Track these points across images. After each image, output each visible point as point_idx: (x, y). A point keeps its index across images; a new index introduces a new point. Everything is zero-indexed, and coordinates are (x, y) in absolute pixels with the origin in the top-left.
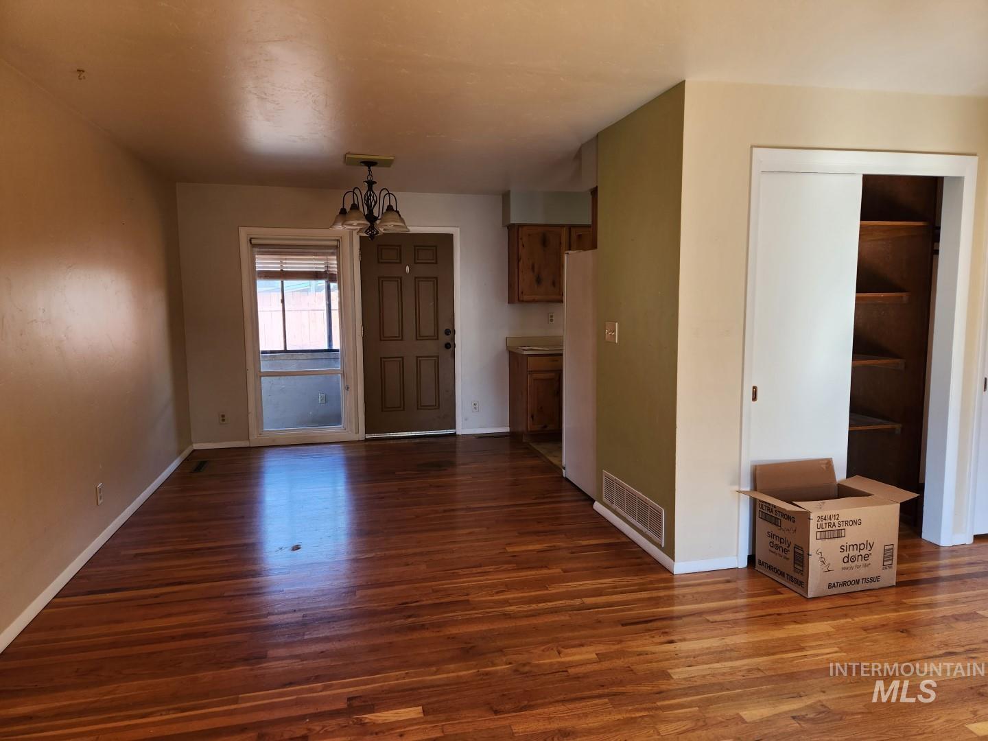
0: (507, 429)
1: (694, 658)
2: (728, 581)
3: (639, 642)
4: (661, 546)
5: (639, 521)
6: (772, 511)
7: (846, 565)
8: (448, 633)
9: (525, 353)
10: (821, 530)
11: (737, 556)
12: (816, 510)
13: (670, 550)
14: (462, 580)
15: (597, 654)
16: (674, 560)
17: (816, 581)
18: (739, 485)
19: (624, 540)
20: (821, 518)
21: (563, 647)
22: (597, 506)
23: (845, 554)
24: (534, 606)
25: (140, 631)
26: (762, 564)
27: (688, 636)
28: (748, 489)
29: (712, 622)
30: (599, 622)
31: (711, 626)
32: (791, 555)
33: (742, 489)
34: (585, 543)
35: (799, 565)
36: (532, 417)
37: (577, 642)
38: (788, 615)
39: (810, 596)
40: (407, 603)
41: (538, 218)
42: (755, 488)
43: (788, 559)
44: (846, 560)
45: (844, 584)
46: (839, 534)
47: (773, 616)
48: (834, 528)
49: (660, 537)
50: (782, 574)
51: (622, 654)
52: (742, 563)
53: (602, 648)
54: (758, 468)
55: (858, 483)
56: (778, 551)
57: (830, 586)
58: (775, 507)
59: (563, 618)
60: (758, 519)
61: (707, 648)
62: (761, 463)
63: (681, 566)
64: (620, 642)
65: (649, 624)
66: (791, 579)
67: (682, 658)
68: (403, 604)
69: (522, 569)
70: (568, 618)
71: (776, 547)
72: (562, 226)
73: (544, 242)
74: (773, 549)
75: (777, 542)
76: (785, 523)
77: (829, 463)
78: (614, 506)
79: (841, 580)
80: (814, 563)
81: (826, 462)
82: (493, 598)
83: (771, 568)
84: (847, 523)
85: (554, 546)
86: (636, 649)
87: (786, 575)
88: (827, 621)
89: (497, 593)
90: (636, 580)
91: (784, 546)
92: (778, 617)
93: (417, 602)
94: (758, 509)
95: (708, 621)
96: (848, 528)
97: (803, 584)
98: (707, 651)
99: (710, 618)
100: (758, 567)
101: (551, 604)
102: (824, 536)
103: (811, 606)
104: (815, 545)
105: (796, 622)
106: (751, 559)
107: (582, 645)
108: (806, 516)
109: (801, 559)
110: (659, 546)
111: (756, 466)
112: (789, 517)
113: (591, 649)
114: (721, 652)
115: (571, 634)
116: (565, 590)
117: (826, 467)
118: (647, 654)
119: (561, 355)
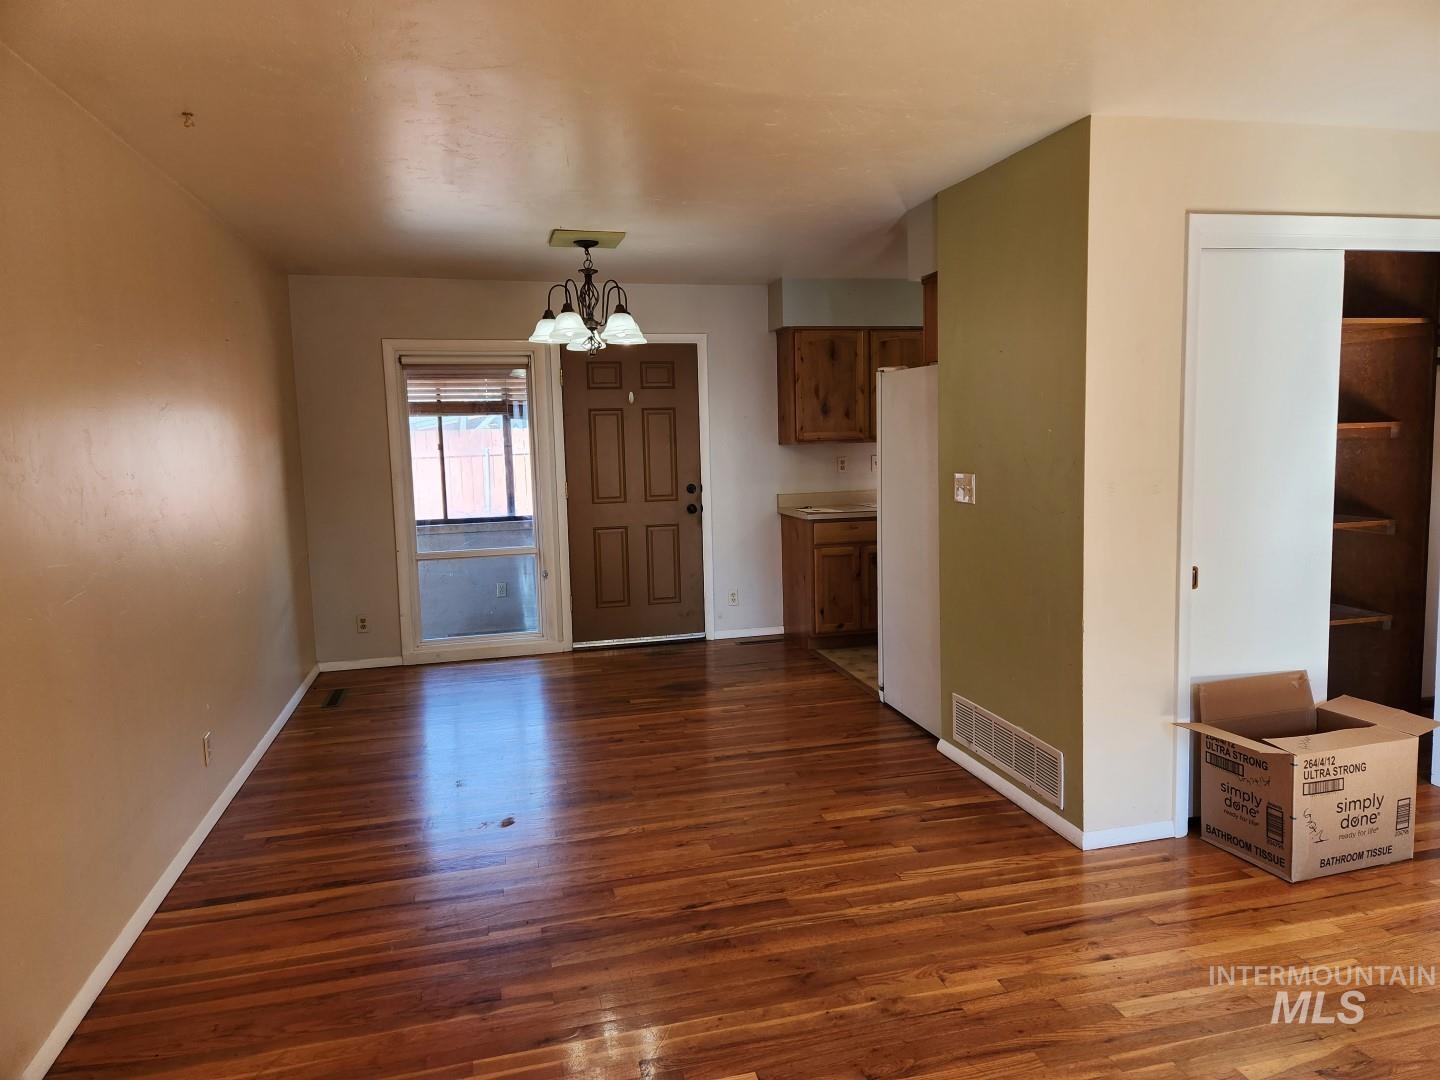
0: (780, 630)
1: (1148, 982)
2: (1166, 859)
3: (1058, 959)
4: (1059, 808)
5: (1018, 769)
6: (1228, 753)
7: (1344, 832)
8: (768, 953)
9: (810, 517)
10: (1310, 780)
11: (1173, 819)
12: (1304, 751)
13: (1075, 815)
14: (768, 867)
15: (999, 981)
16: (1082, 830)
17: (1304, 858)
18: (1175, 713)
19: (993, 797)
20: (1310, 763)
21: (945, 971)
22: (943, 746)
23: (1344, 815)
24: (887, 905)
25: (299, 962)
26: (1212, 831)
27: (1132, 948)
28: (1187, 720)
29: (1159, 925)
30: (989, 928)
31: (1160, 930)
32: (1261, 818)
33: (1179, 721)
34: (938, 804)
35: (1272, 832)
36: (822, 612)
37: (964, 963)
38: (1268, 911)
39: (1294, 879)
40: (694, 906)
41: (823, 317)
42: (1197, 717)
43: (1257, 824)
44: (1345, 824)
45: (1343, 859)
46: (1334, 787)
47: (1246, 913)
48: (1328, 778)
49: (1054, 791)
50: (1248, 847)
51: (1035, 979)
52: (1180, 830)
53: (1006, 971)
54: (1202, 688)
55: (1346, 706)
56: (1238, 813)
57: (1324, 863)
58: (1233, 745)
59: (932, 924)
60: (1205, 767)
61: (1163, 967)
62: (1205, 681)
63: (1094, 837)
64: (1029, 960)
65: (1067, 931)
66: (1264, 855)
67: (1129, 983)
68: (688, 907)
69: (855, 847)
70: (941, 924)
71: (1236, 806)
72: (857, 329)
73: (833, 354)
74: (1232, 810)
75: (1236, 799)
76: (1251, 771)
77: (1302, 677)
78: (974, 748)
79: (1337, 855)
80: (1300, 831)
81: (1298, 676)
82: (823, 895)
83: (1228, 838)
84: (1346, 769)
85: (894, 811)
86: (1056, 972)
87: (1254, 849)
88: (1328, 918)
89: (827, 886)
90: (1029, 861)
91: (1250, 805)
92: (1255, 914)
93: (709, 903)
94: (1204, 749)
95: (1153, 923)
96: (1348, 777)
97: (1285, 862)
98: (1164, 972)
99: (1155, 918)
100: (1205, 836)
101: (910, 902)
102: (1315, 789)
103: (1296, 895)
104: (1301, 803)
105: (1284, 921)
106: (1194, 823)
107: (973, 967)
108: (1288, 760)
109: (1279, 824)
110: (1055, 808)
111: (1199, 685)
112: (1260, 762)
113: (988, 972)
114: (1185, 972)
115: (952, 950)
116: (926, 879)
117: (1300, 685)
118: (1075, 978)
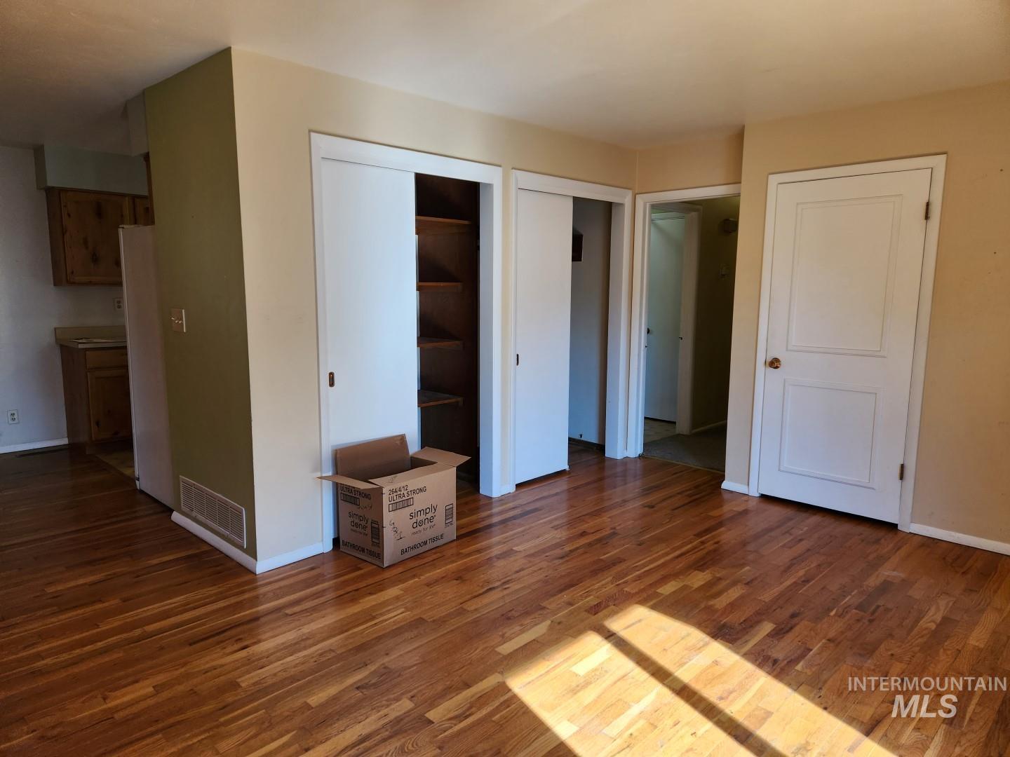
0: (65, 441)
1: (267, 657)
2: (312, 569)
3: (208, 658)
4: (243, 547)
5: (221, 524)
6: (352, 492)
7: (415, 530)
9: (80, 346)
10: (392, 502)
11: (322, 541)
12: (388, 484)
13: (252, 551)
15: (153, 687)
16: (256, 560)
17: (391, 547)
18: (321, 471)
19: (205, 548)
20: (393, 491)
21: (110, 692)
22: (176, 517)
23: (414, 520)
24: (78, 651)
26: (345, 544)
27: (263, 637)
28: (330, 474)
29: (291, 615)
30: (162, 648)
31: (290, 619)
32: (369, 531)
33: (324, 475)
34: (155, 562)
35: (375, 538)
36: (98, 424)
37: (130, 679)
38: (365, 589)
39: (385, 565)
42: (336, 472)
43: (366, 535)
44: (415, 525)
45: (415, 547)
46: (407, 503)
47: (351, 593)
48: (404, 498)
49: (242, 538)
50: (363, 550)
51: (188, 676)
52: (328, 547)
53: (160, 678)
54: (339, 452)
55: (431, 454)
56: (358, 529)
57: (403, 552)
58: (354, 488)
59: (116, 656)
60: (340, 502)
61: (283, 644)
62: (340, 447)
63: (264, 564)
64: (185, 664)
65: (222, 635)
66: (371, 553)
67: (254, 661)
69: (67, 609)
70: (121, 655)
71: (357, 525)
72: (123, 195)
73: (99, 212)
74: (355, 528)
75: (357, 521)
76: (364, 502)
77: (402, 439)
78: (194, 514)
79: (411, 545)
80: (388, 534)
81: (400, 438)
83: (353, 546)
84: (414, 492)
85: (114, 574)
86: (203, 667)
87: (365, 550)
88: (398, 585)
90: (213, 590)
91: (363, 523)
92: (356, 592)
94: (340, 492)
95: (287, 615)
96: (415, 496)
97: (379, 556)
98: (282, 647)
99: (289, 611)
100: (342, 548)
101: (102, 643)
102: (396, 507)
103: (387, 574)
104: (388, 517)
105: (371, 594)
106: (336, 542)
107: (137, 681)
108: (379, 491)
109: (377, 532)
110: (240, 547)
111: (336, 450)
112: (366, 494)
113: (147, 682)
114: (296, 644)
115: (122, 673)
116: (122, 622)
117: (401, 443)
118: (215, 669)
119: (125, 348)
